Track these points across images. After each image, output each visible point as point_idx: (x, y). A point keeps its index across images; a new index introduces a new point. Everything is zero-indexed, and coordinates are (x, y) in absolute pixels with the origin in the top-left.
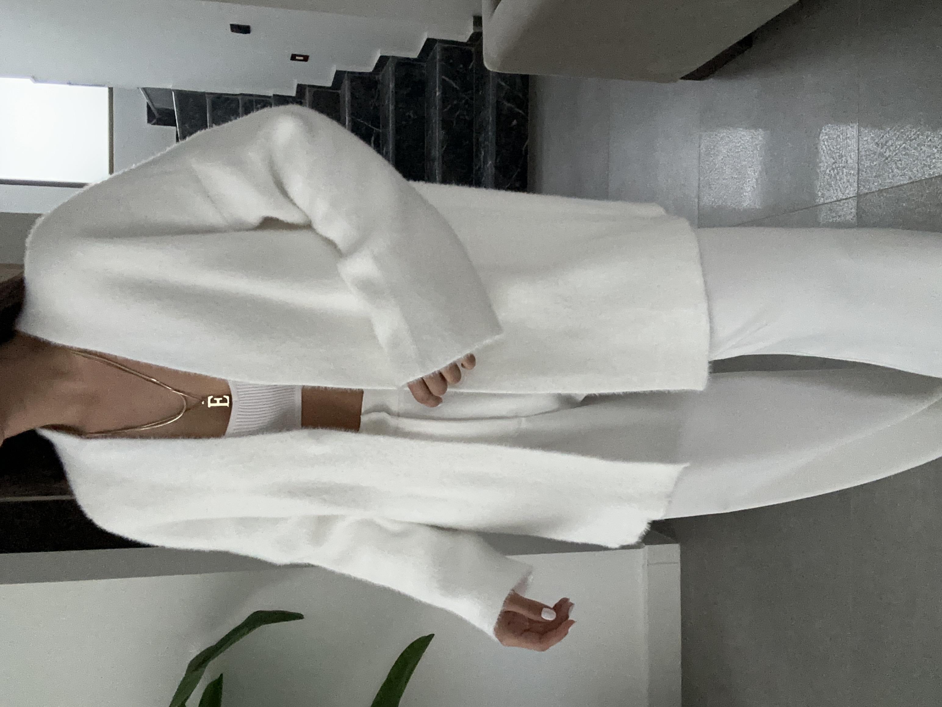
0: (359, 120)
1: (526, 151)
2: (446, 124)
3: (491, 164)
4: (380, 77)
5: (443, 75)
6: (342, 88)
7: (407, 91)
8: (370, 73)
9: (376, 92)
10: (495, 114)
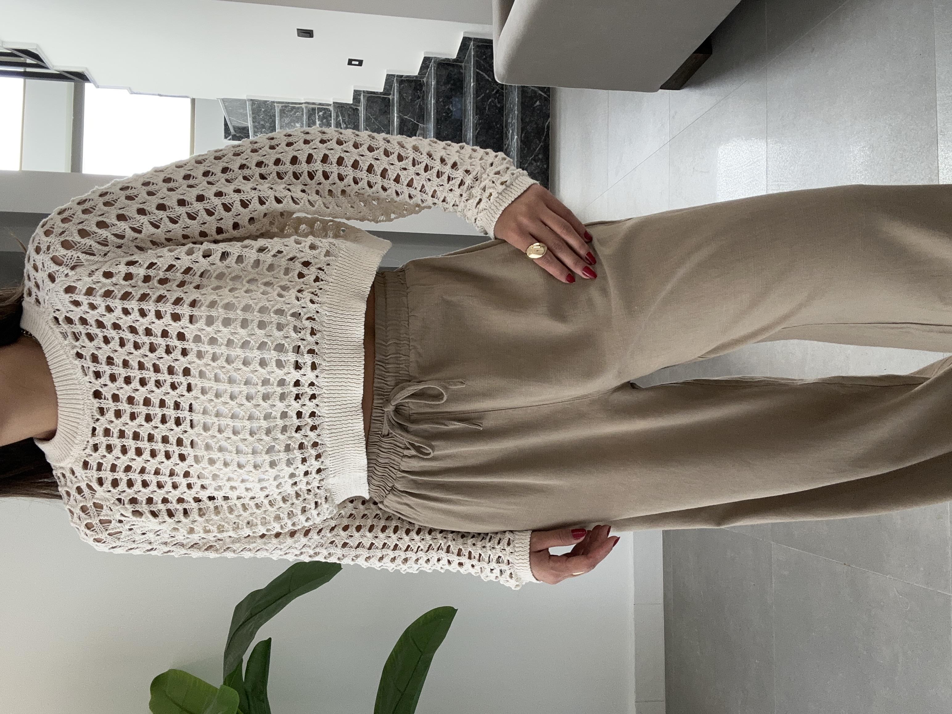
0: (406, 117)
1: (548, 127)
2: (479, 110)
3: (517, 139)
4: (425, 80)
5: (477, 68)
6: (392, 93)
7: (448, 87)
8: (416, 76)
9: (421, 93)
10: (520, 96)
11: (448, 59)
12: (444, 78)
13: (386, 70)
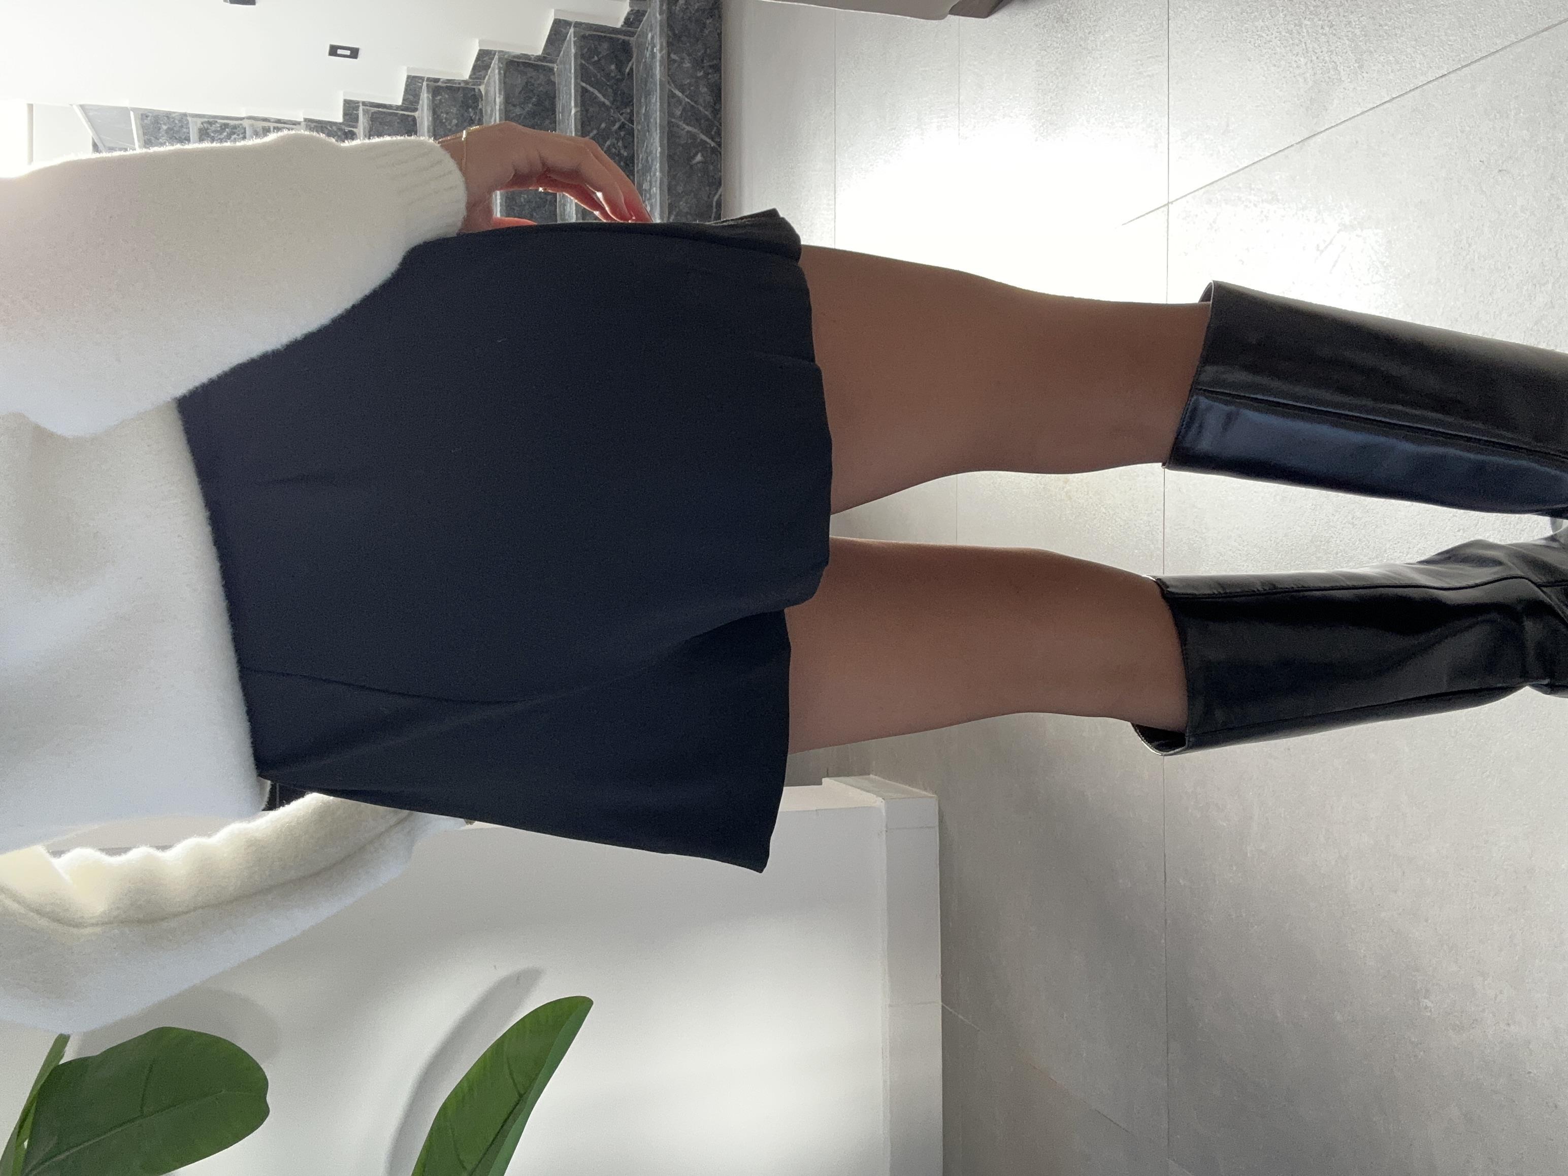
1: (719, 204)
4: (482, 88)
5: (583, 81)
6: (419, 107)
7: (526, 110)
8: (466, 82)
9: (475, 113)
10: (665, 141)
11: (526, 56)
12: (517, 90)
13: (405, 68)
